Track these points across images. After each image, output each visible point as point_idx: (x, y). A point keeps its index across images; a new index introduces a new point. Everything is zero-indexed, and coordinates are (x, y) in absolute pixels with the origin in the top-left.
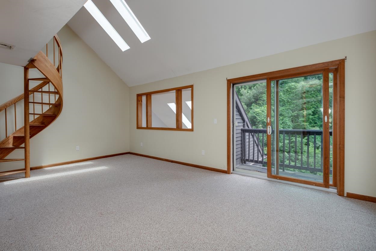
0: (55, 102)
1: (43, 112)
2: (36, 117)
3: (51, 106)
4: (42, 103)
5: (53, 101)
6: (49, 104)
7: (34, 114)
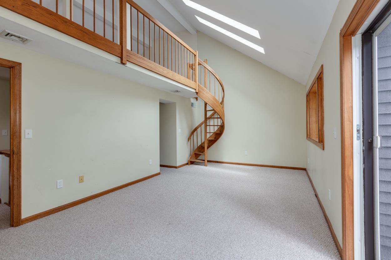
0: (221, 124)
1: (215, 131)
2: (211, 134)
3: (219, 127)
4: (214, 126)
5: (220, 124)
6: (218, 126)
7: (210, 133)
